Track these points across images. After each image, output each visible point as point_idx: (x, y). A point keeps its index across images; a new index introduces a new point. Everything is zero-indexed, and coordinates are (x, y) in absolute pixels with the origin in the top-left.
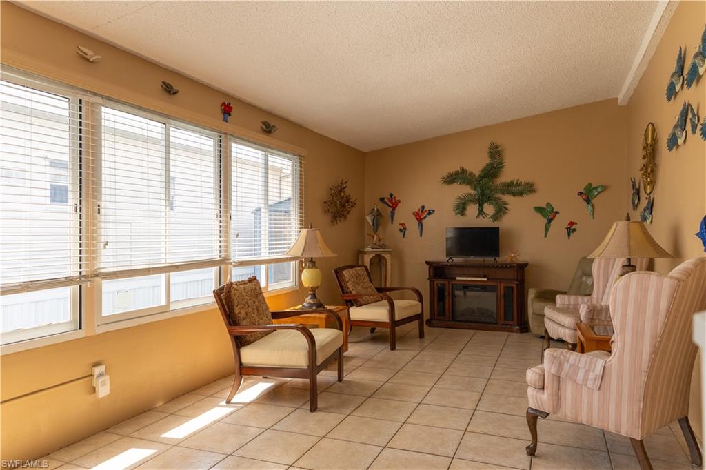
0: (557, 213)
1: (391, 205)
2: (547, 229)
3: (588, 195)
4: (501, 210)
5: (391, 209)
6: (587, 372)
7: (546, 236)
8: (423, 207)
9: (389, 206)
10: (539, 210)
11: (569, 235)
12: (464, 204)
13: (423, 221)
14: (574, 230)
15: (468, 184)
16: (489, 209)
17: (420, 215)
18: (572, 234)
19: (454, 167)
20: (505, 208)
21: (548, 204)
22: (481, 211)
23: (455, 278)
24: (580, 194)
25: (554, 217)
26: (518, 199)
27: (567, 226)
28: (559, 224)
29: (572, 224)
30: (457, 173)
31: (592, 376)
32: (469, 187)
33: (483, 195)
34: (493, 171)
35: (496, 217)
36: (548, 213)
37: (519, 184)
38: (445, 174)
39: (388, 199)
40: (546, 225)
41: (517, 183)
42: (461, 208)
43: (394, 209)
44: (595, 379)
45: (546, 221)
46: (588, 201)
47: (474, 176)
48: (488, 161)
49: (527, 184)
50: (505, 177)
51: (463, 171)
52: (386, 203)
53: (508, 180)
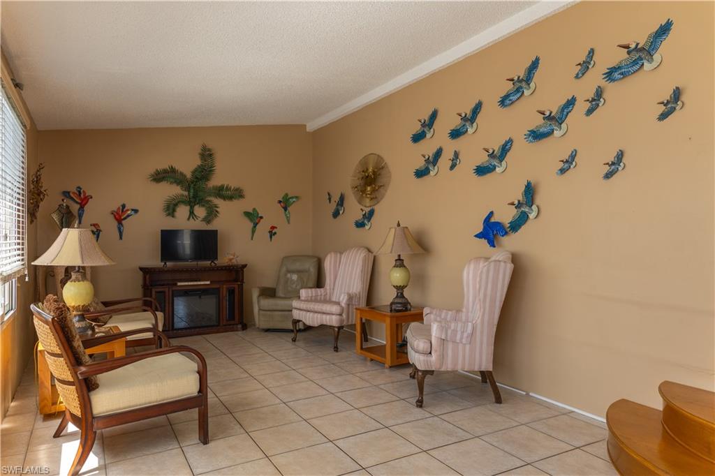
0: (261, 218)
1: (79, 201)
2: (253, 232)
3: (285, 203)
4: (212, 213)
5: (78, 206)
6: (463, 333)
7: (252, 239)
8: (124, 206)
9: (77, 203)
10: (247, 214)
11: (271, 237)
12: (176, 205)
13: (123, 222)
14: (275, 233)
15: (178, 184)
16: (200, 211)
17: (120, 216)
18: (273, 237)
19: (163, 165)
20: (217, 211)
21: (254, 209)
22: (192, 213)
23: (176, 284)
24: (280, 202)
25: (259, 221)
26: (228, 203)
27: (269, 229)
28: (263, 228)
29: (273, 228)
30: (165, 171)
31: (465, 335)
32: (179, 187)
33: (195, 196)
34: (204, 173)
35: (208, 220)
36: (254, 217)
37: (228, 189)
38: (152, 171)
39: (74, 193)
40: (253, 229)
41: (227, 187)
42: (171, 209)
43: (82, 207)
44: (467, 337)
45: (252, 225)
46: (285, 209)
47: (185, 176)
48: (199, 163)
49: (237, 190)
50: (215, 181)
51: (173, 170)
52: (72, 198)
53: (219, 184)
